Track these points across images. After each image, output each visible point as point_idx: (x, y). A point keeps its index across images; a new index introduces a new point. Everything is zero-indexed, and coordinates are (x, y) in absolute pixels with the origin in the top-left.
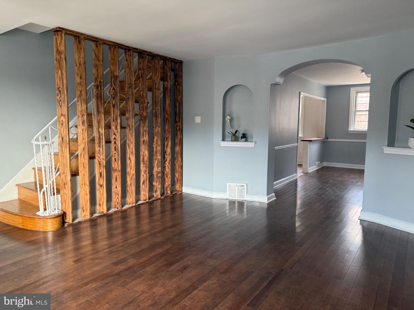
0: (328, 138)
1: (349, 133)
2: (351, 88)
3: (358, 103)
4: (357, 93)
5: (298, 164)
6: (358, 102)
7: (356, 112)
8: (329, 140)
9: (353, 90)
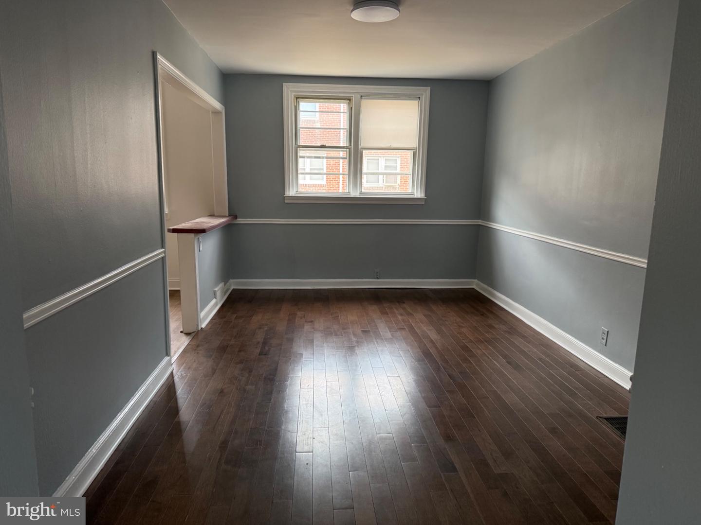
0: (236, 217)
1: (286, 201)
2: (285, 85)
3: (301, 126)
4: (297, 98)
5: (170, 290)
6: (301, 124)
7: (298, 148)
8: (240, 221)
9: (289, 90)
